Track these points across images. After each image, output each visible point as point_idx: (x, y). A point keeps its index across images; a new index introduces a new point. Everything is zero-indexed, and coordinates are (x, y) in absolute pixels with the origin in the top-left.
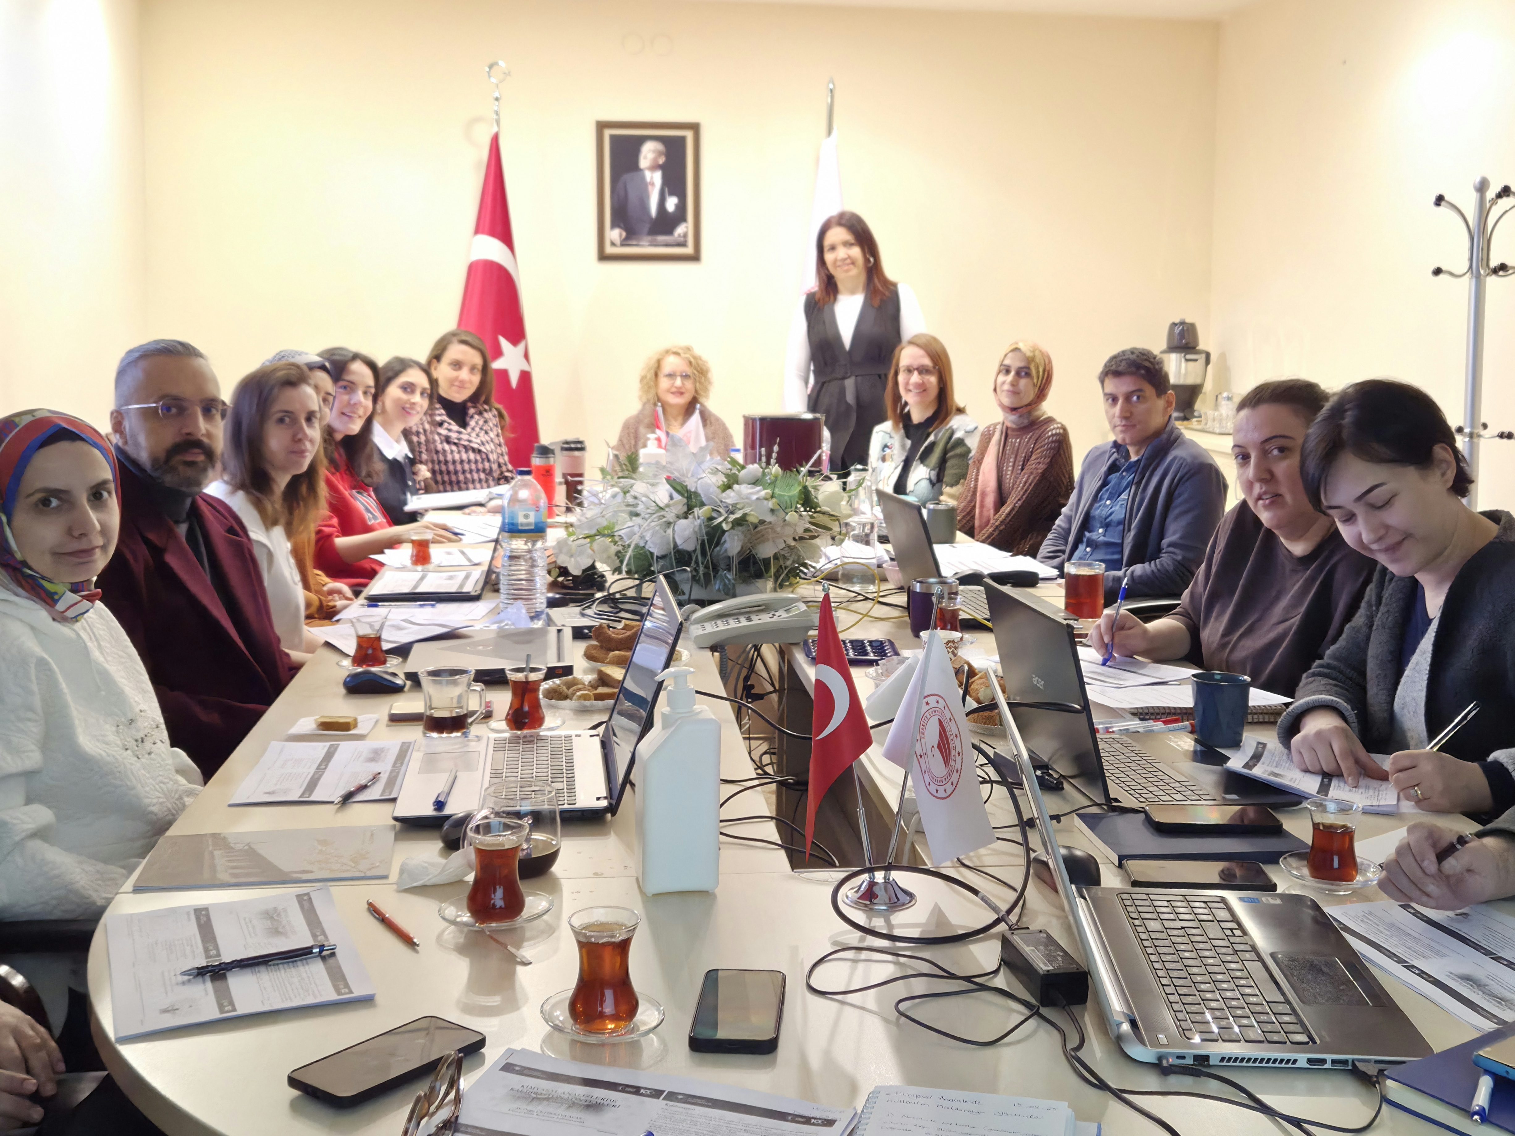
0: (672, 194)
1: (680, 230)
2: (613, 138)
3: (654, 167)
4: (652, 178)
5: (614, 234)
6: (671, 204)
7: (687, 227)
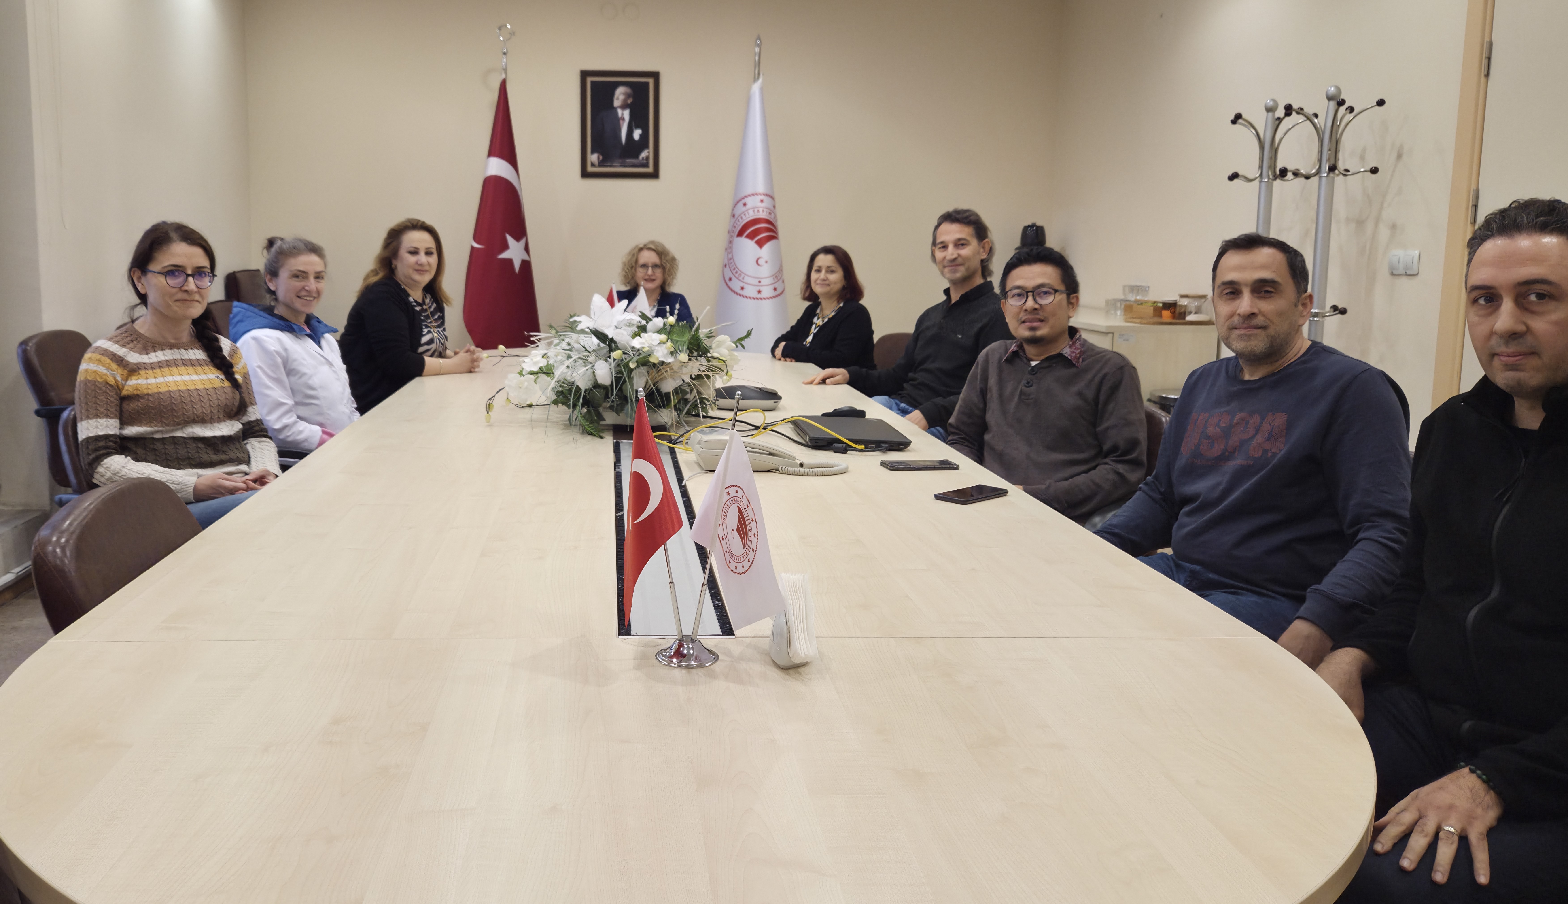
0: (637, 127)
1: (644, 154)
2: (592, 82)
3: (624, 106)
4: (623, 114)
5: (594, 158)
6: (637, 134)
7: (649, 152)
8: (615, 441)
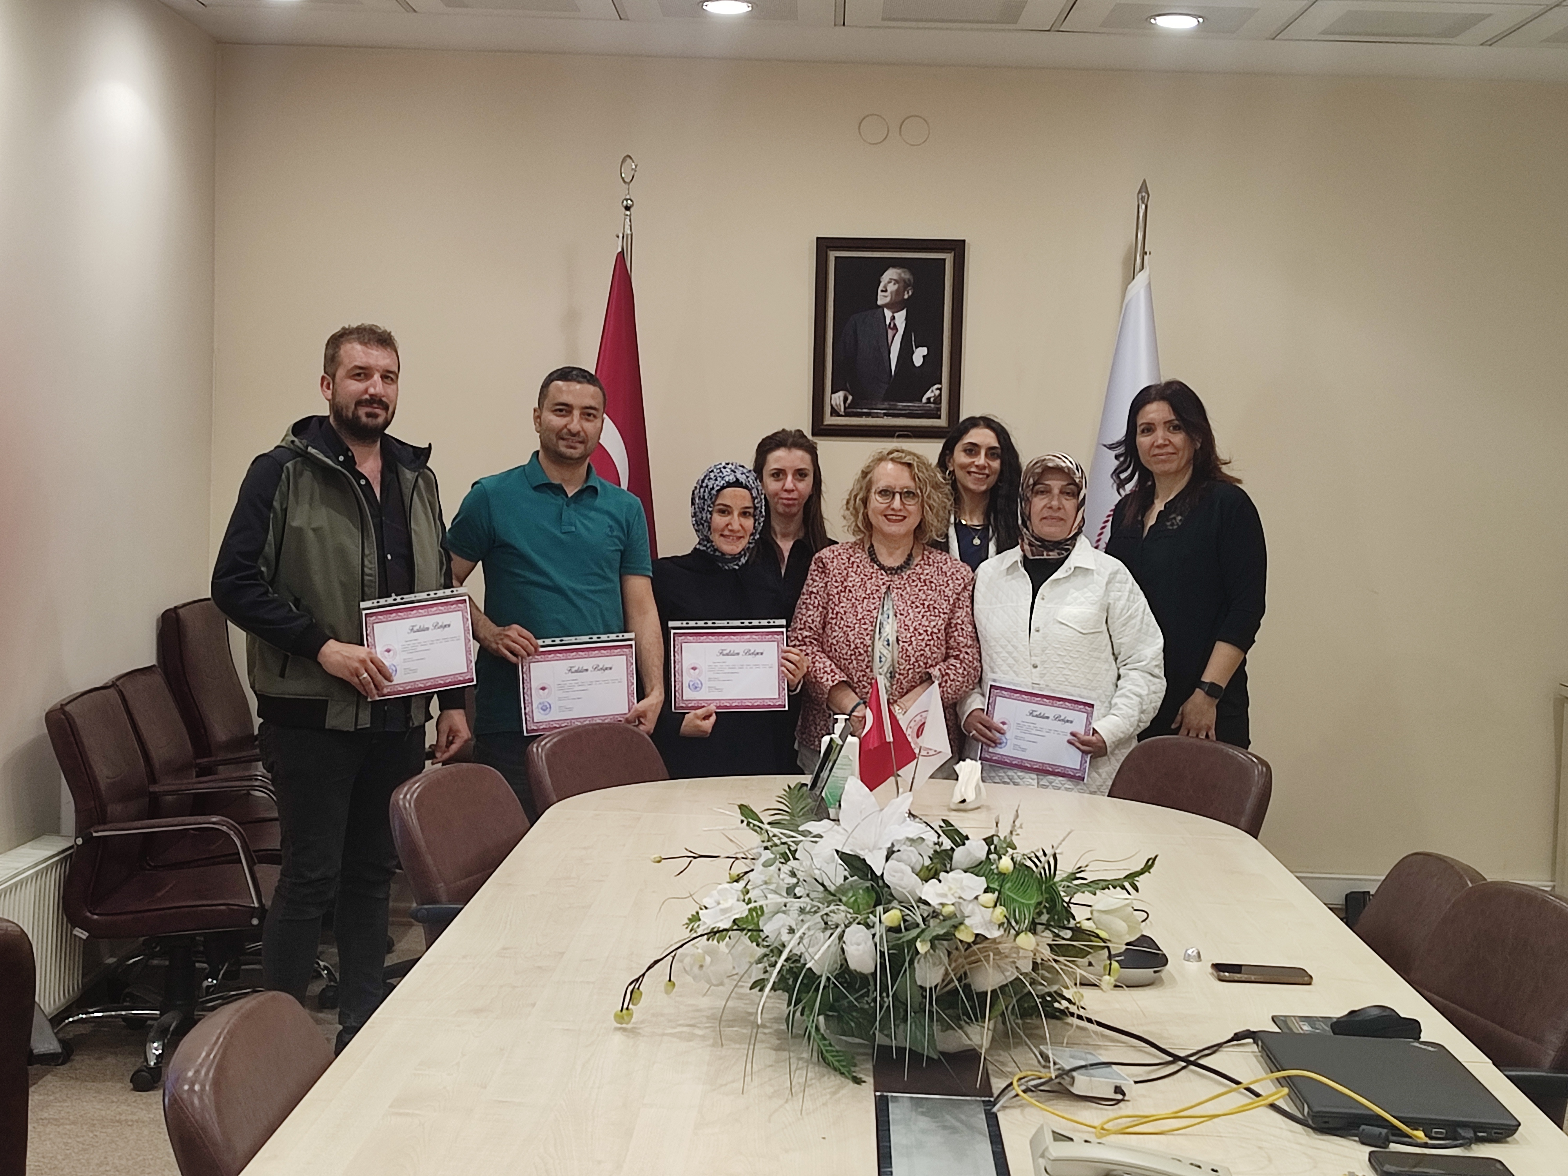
0: (920, 343)
1: (930, 394)
2: (840, 262)
5: (836, 399)
7: (941, 388)
8: (878, 1094)
